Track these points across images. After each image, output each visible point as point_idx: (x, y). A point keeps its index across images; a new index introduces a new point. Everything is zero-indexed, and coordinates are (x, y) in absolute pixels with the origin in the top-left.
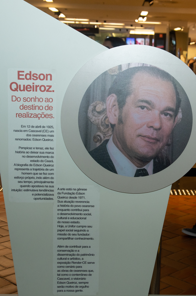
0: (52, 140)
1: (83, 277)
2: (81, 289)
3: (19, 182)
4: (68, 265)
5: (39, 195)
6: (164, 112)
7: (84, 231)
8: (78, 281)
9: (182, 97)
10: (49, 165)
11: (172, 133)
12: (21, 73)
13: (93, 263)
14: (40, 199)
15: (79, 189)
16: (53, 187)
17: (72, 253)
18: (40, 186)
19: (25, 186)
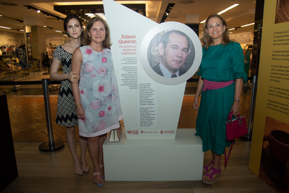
0: (136, 63)
1: (151, 120)
2: (150, 125)
3: (123, 81)
4: (144, 115)
5: (131, 86)
6: (183, 50)
7: (151, 101)
8: (148, 122)
9: (190, 43)
10: (136, 74)
11: (186, 59)
12: (123, 36)
13: (155, 114)
14: (132, 88)
15: (148, 84)
16: (137, 83)
17: (146, 110)
18: (132, 83)
19: (126, 83)
